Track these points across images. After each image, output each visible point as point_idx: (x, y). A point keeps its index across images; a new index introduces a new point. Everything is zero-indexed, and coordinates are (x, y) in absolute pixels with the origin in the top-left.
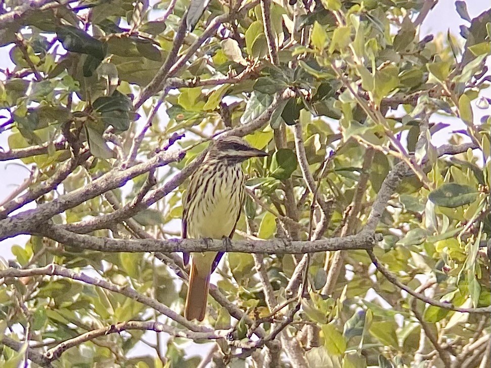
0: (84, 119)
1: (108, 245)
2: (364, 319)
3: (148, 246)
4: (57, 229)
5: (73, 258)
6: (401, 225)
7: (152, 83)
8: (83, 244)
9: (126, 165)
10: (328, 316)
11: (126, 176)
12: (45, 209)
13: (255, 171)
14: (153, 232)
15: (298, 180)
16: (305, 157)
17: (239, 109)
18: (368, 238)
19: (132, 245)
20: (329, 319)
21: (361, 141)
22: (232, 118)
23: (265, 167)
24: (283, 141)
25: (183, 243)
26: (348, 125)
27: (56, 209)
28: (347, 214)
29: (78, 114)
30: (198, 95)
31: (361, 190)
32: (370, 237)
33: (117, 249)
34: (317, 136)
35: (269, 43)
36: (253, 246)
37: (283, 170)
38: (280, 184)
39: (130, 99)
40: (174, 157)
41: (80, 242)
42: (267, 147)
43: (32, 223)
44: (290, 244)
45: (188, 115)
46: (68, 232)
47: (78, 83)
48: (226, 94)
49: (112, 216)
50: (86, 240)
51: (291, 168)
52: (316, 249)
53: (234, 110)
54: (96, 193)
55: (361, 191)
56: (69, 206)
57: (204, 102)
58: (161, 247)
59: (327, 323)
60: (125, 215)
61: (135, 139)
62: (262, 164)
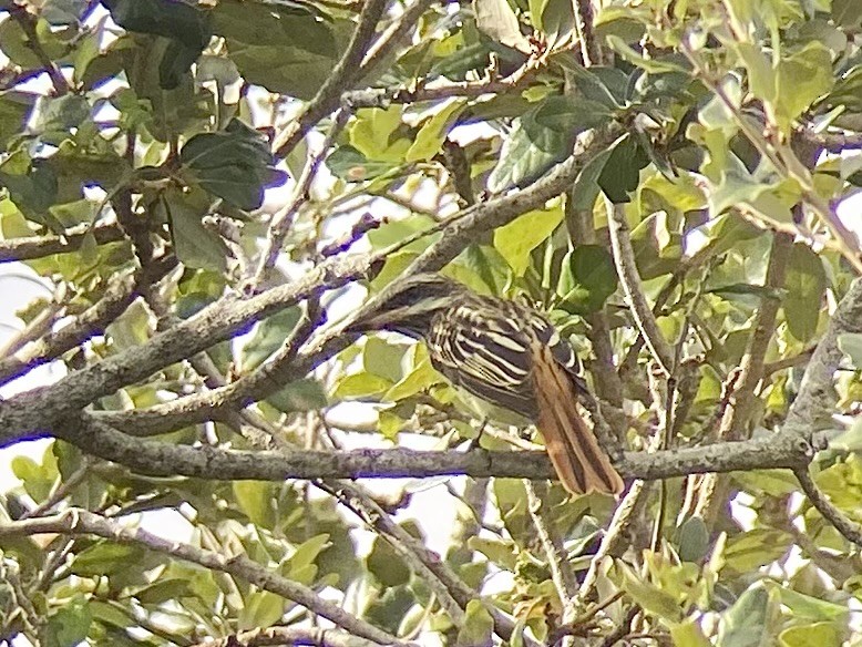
0: (161, 183)
1: (214, 465)
2: (764, 609)
3: (304, 465)
5: (147, 488)
8: (158, 463)
9: (253, 288)
10: (683, 604)
11: (252, 311)
13: (524, 295)
14: (304, 424)
15: (621, 313)
16: (633, 264)
17: (488, 154)
18: (796, 444)
19: (268, 465)
20: (685, 610)
21: (749, 213)
22: (473, 175)
23: (545, 284)
24: (585, 226)
26: (720, 179)
27: (98, 385)
28: (730, 389)
29: (149, 173)
30: (396, 127)
31: (762, 332)
32: (804, 441)
34: (661, 217)
35: (576, 8)
37: (587, 293)
38: (581, 321)
40: (359, 268)
41: (153, 458)
42: (550, 240)
43: (44, 417)
45: (375, 169)
46: (125, 437)
47: (148, 104)
48: (459, 122)
50: (166, 454)
51: (605, 289)
52: (681, 468)
53: (477, 158)
55: (762, 335)
56: (126, 380)
57: (408, 142)
58: (334, 468)
59: (682, 617)
61: (273, 229)
62: (538, 278)
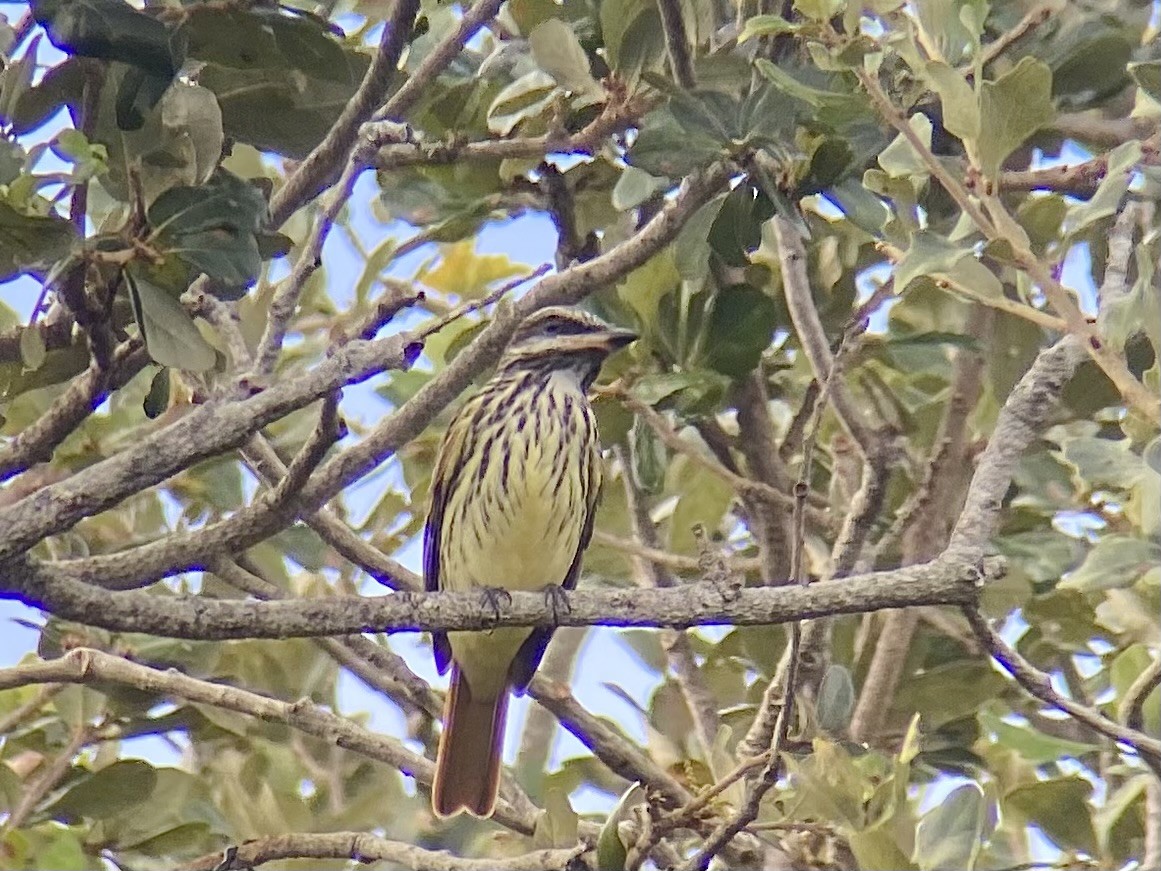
0: (123, 256)
1: (205, 620)
4: (51, 579)
6: (1095, 500)
7: (324, 145)
8: (131, 619)
9: (251, 384)
12: (12, 523)
18: (963, 572)
19: (276, 617)
25: (428, 604)
27: (48, 519)
29: (107, 241)
32: (971, 566)
33: (233, 630)
36: (630, 605)
39: (260, 192)
44: (738, 596)
46: (86, 587)
47: (102, 150)
49: (218, 534)
50: (142, 607)
52: (814, 606)
54: (165, 470)
56: (84, 510)
58: (364, 619)
60: (257, 530)
